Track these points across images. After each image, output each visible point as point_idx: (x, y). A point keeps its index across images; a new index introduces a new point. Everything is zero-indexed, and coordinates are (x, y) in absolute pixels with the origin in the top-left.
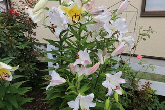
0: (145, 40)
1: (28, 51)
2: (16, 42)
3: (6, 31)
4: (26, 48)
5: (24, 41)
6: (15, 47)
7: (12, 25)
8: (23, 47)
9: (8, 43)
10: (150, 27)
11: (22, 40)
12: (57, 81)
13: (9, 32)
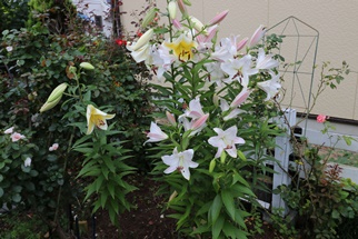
0: (333, 86)
1: (139, 106)
2: (122, 90)
3: (108, 73)
4: (136, 101)
5: (134, 89)
6: (117, 97)
7: (118, 63)
8: (132, 98)
9: (109, 90)
10: (344, 63)
11: (131, 87)
12: (156, 135)
13: (112, 75)
